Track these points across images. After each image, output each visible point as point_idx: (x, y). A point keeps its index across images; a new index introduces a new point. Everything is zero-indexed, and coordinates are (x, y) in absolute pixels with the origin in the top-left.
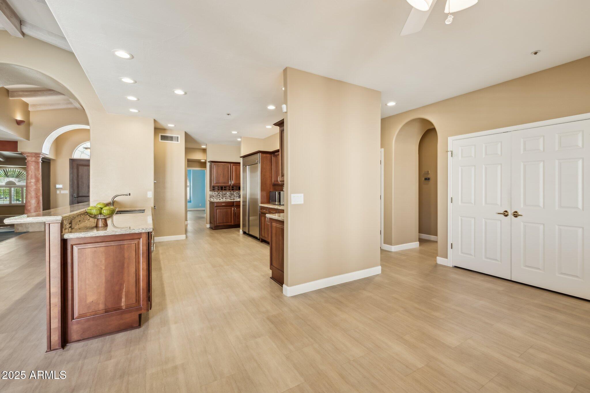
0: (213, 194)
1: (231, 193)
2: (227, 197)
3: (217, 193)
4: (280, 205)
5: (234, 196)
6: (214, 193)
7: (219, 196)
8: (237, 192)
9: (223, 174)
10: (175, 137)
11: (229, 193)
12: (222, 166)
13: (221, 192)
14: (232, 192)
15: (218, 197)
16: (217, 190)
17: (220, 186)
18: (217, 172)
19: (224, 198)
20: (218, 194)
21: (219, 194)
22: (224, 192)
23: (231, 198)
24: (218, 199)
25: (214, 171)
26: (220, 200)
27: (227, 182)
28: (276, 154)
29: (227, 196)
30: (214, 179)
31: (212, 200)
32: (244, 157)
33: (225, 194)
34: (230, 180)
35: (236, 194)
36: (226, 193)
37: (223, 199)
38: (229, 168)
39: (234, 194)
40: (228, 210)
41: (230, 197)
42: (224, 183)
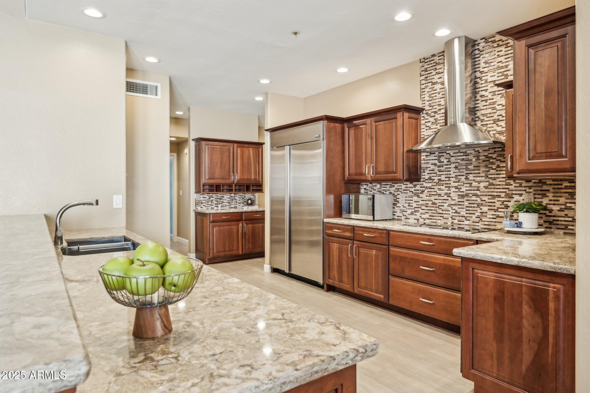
0: (201, 199)
1: (231, 197)
2: (223, 204)
3: (208, 198)
4: (374, 220)
5: (236, 201)
6: (202, 196)
7: (212, 202)
8: (241, 194)
9: (221, 162)
10: (152, 86)
11: (228, 197)
12: (219, 147)
13: (214, 195)
14: (233, 195)
15: (210, 203)
16: (208, 191)
17: (215, 183)
18: (211, 160)
19: (220, 206)
20: (210, 198)
21: (212, 199)
22: (219, 195)
23: (232, 206)
24: (210, 208)
25: (205, 157)
26: (212, 209)
27: (228, 177)
28: (354, 122)
29: (225, 201)
30: (205, 170)
31: (199, 209)
32: (273, 130)
33: (221, 199)
34: (232, 174)
35: (238, 199)
36: (223, 197)
37: (217, 207)
38: (230, 151)
39: (236, 198)
40: (233, 227)
41: (229, 203)
42: (222, 178)
